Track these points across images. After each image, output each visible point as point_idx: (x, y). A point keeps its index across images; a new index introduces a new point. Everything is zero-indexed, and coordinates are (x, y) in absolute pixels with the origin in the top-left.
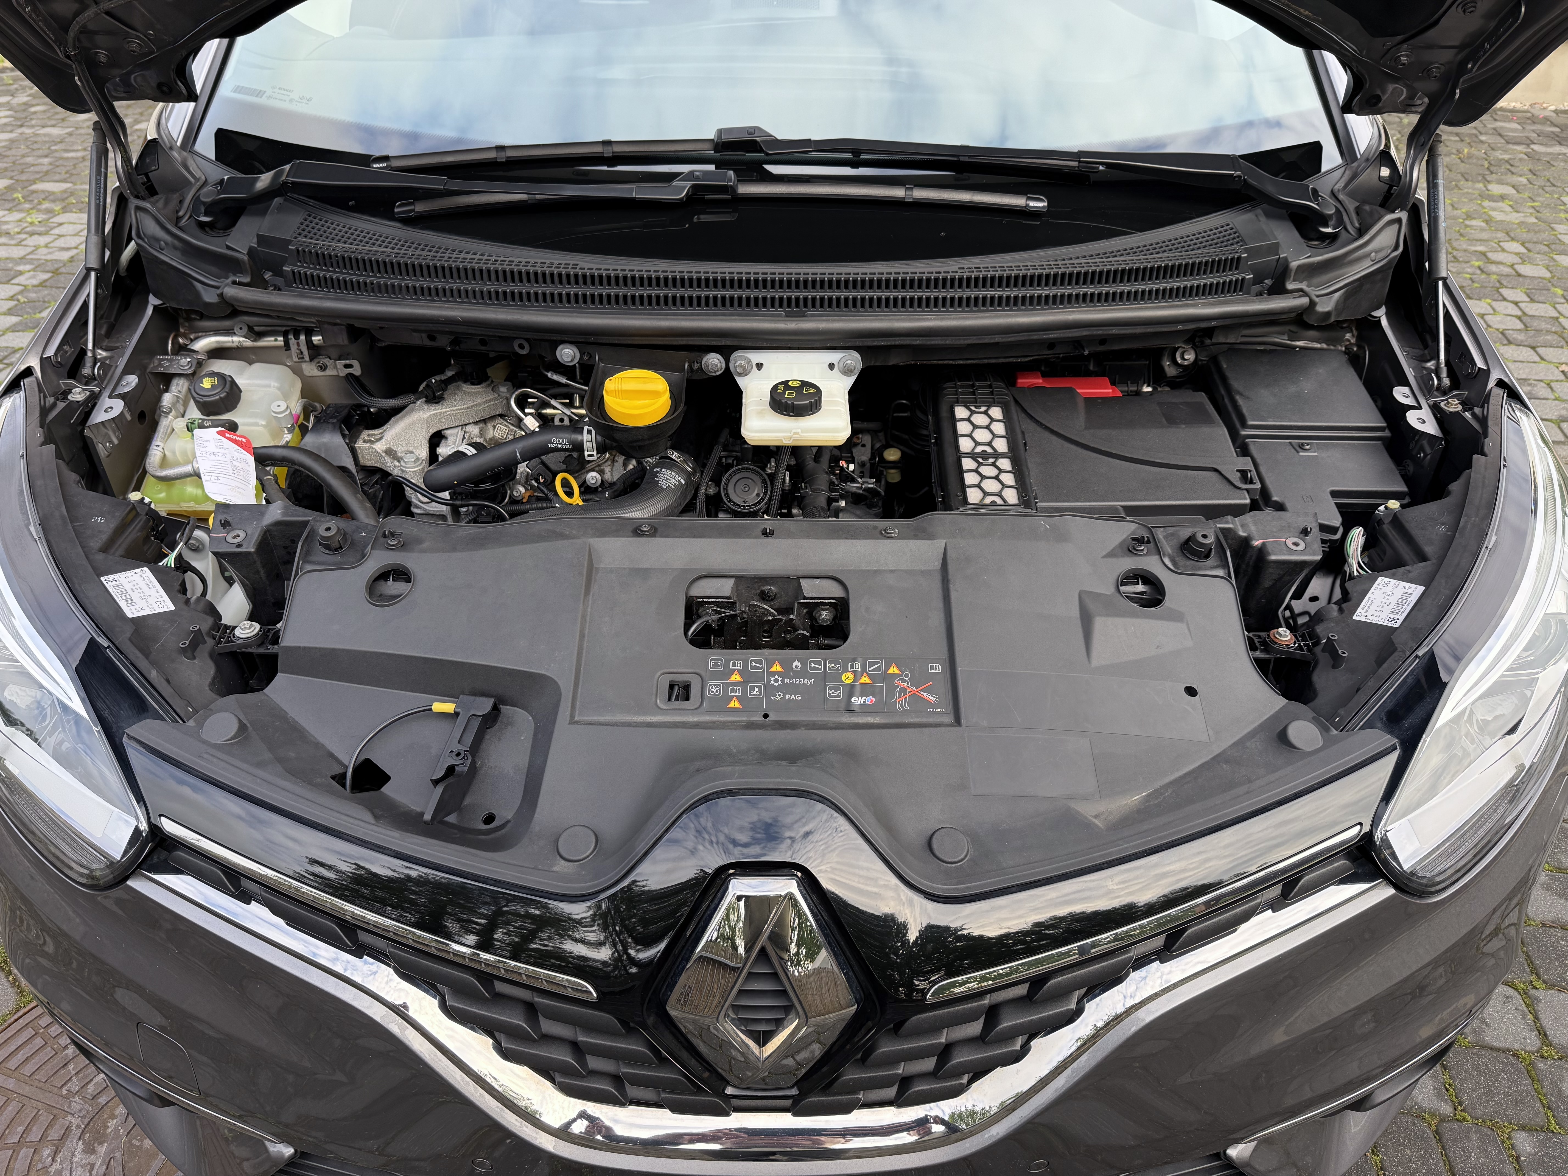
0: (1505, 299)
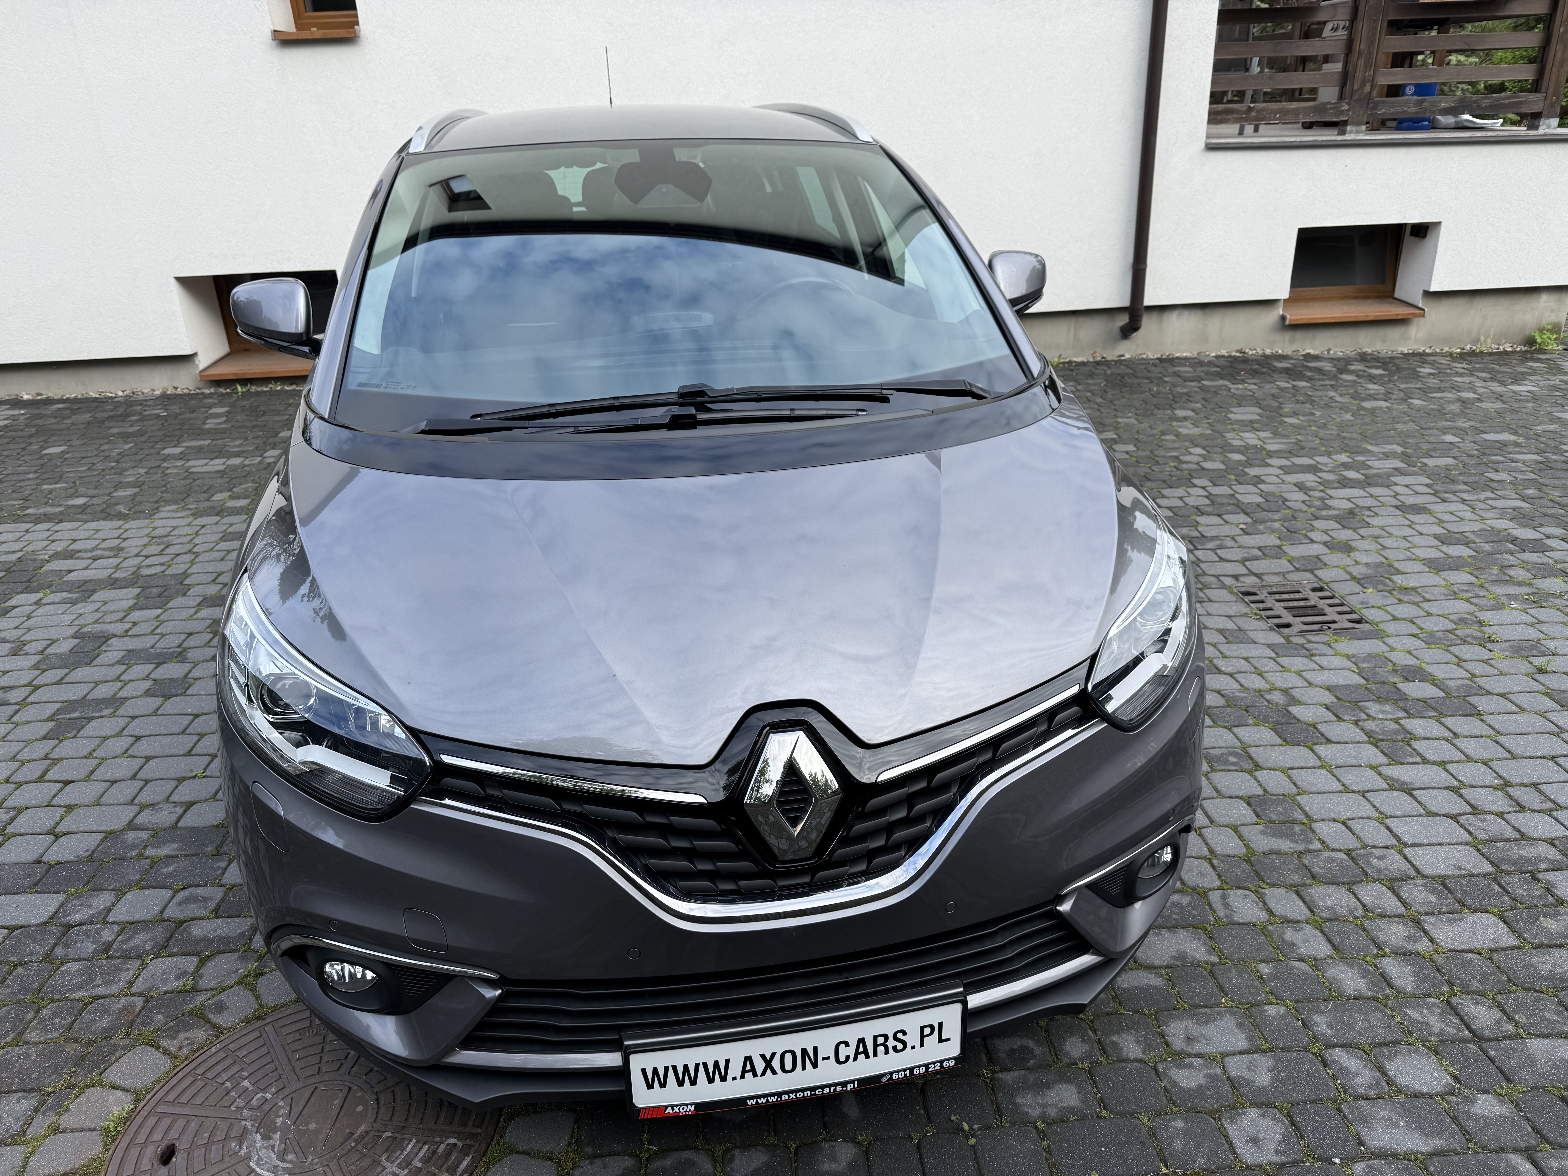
0: (1195, 486)
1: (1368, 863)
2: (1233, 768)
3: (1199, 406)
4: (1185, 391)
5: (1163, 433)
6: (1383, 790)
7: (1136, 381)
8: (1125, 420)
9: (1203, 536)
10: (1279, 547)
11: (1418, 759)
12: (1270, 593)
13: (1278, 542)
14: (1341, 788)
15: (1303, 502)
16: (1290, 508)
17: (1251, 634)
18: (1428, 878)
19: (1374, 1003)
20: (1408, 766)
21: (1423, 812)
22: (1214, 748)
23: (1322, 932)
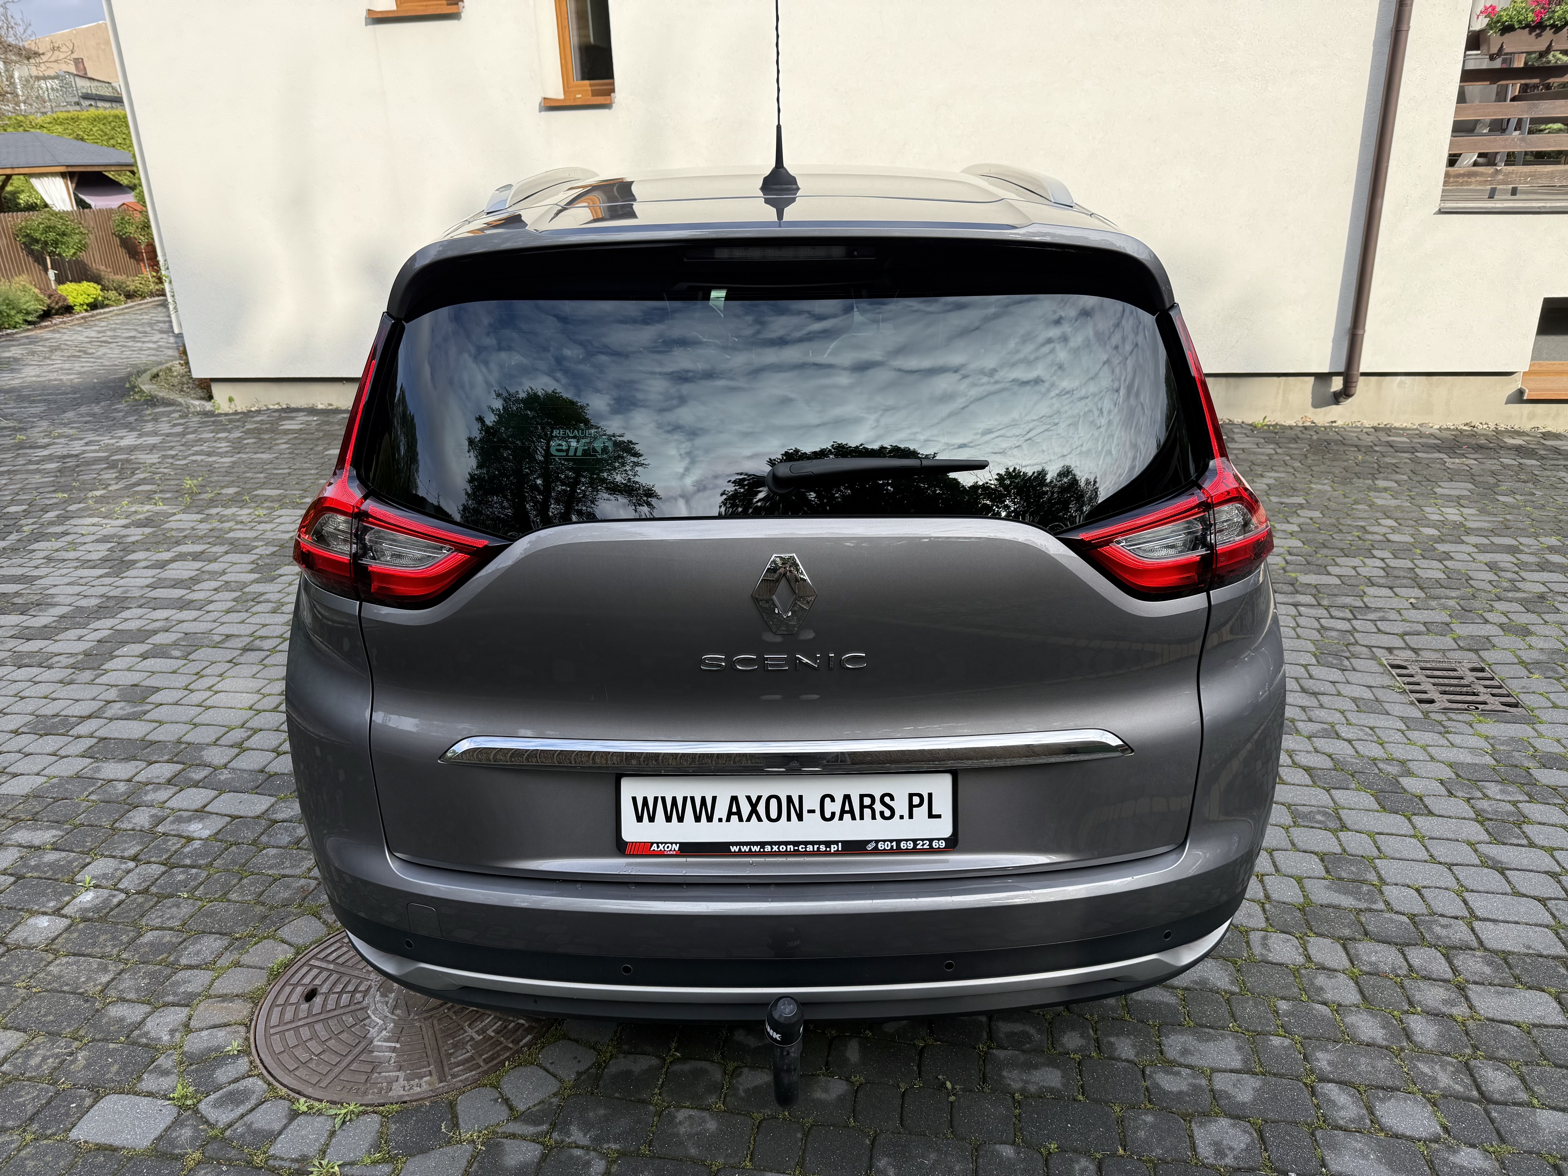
1: (1430, 929)
2: (1317, 825)
3: (1405, 477)
4: (1394, 461)
5: (1356, 502)
6: (1473, 866)
7: (1342, 448)
8: (1319, 487)
9: (1367, 607)
10: (1447, 624)
11: (1525, 842)
12: (1422, 669)
13: (1448, 619)
14: (1428, 858)
15: (1490, 582)
16: (1472, 587)
17: (1387, 706)
18: (1491, 951)
19: (1385, 1051)
20: (1510, 847)
21: (1510, 891)
22: (1304, 805)
23: (1357, 983)
